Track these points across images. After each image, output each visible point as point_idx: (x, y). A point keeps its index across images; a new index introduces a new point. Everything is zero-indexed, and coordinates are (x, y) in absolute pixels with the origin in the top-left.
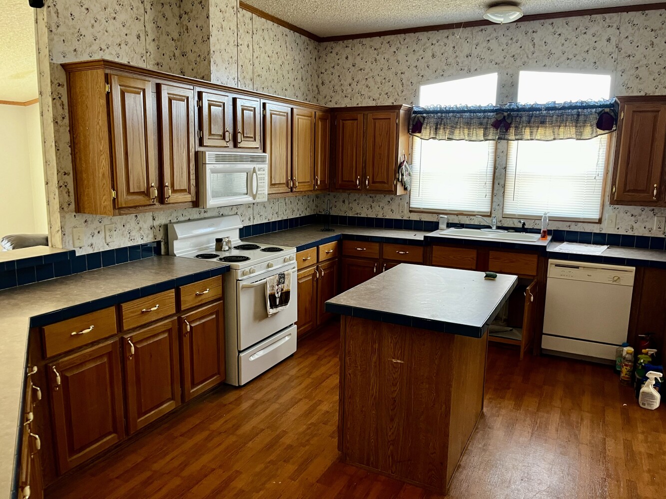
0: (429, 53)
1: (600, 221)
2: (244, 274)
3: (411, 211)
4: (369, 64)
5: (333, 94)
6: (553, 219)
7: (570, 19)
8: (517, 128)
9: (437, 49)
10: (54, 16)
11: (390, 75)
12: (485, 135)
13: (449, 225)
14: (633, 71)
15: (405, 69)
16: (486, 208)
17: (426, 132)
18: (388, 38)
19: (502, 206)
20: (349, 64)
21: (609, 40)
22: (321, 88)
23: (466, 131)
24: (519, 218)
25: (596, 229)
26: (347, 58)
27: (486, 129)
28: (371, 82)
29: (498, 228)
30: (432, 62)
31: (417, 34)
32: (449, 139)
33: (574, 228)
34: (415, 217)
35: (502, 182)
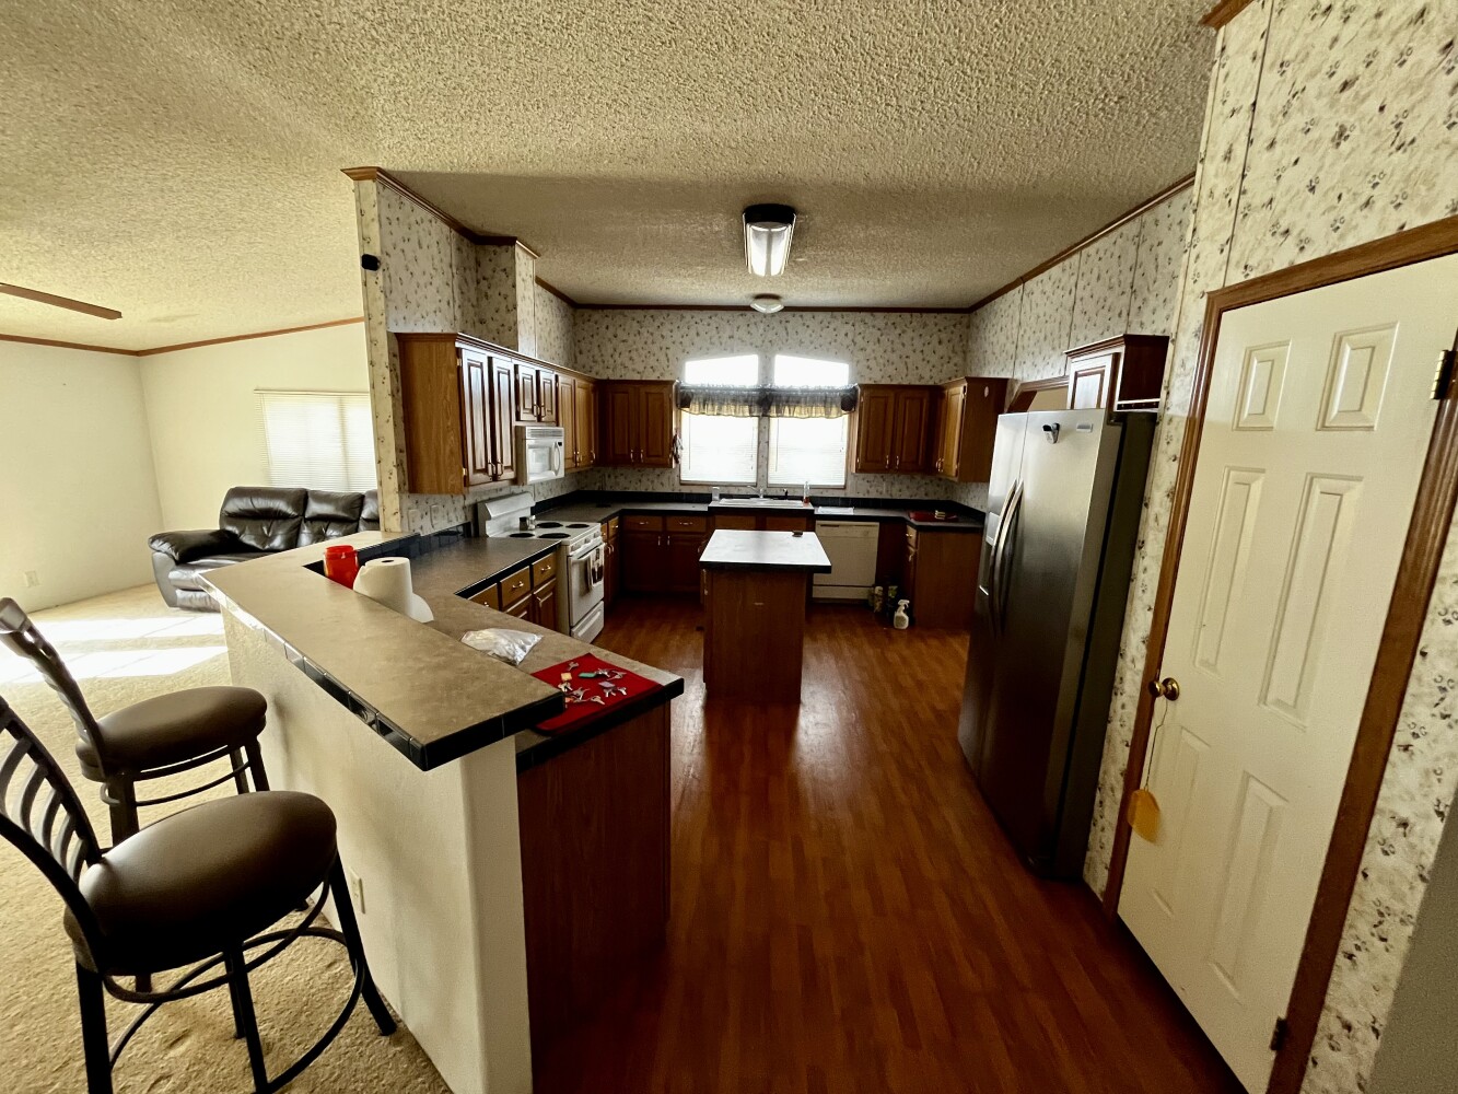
0: (693, 333)
1: (845, 488)
2: (573, 549)
3: (682, 484)
4: (632, 335)
5: (593, 364)
6: (813, 488)
7: (816, 314)
8: (778, 407)
9: (701, 328)
10: (388, 279)
11: (655, 348)
12: (750, 412)
13: (722, 496)
14: (865, 363)
15: (670, 344)
16: (753, 480)
17: (694, 407)
18: (652, 312)
19: (766, 476)
20: (609, 334)
21: (846, 335)
22: (579, 357)
23: (733, 408)
24: (781, 487)
25: (841, 494)
26: (607, 328)
27: (750, 406)
28: (634, 354)
29: (765, 497)
30: (697, 340)
31: (682, 312)
32: (718, 414)
33: (826, 494)
34: (685, 490)
35: (765, 455)
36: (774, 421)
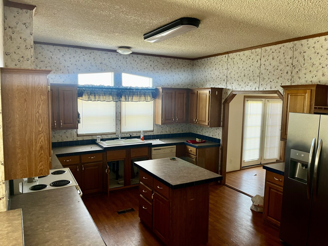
0: (82, 60)
1: (153, 131)
3: (78, 136)
4: (47, 59)
7: (139, 56)
8: (125, 96)
9: (86, 58)
12: (112, 99)
15: (69, 65)
16: (114, 130)
17: (84, 97)
19: (120, 129)
21: (151, 66)
23: (105, 97)
24: (127, 133)
25: (152, 134)
29: (121, 138)
31: (75, 49)
34: (80, 139)
35: (119, 119)
36: (123, 103)
